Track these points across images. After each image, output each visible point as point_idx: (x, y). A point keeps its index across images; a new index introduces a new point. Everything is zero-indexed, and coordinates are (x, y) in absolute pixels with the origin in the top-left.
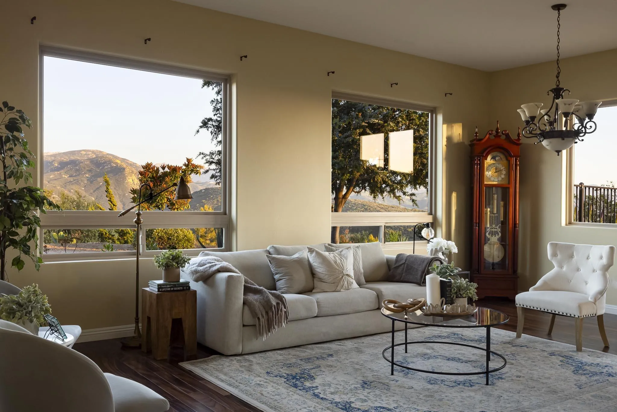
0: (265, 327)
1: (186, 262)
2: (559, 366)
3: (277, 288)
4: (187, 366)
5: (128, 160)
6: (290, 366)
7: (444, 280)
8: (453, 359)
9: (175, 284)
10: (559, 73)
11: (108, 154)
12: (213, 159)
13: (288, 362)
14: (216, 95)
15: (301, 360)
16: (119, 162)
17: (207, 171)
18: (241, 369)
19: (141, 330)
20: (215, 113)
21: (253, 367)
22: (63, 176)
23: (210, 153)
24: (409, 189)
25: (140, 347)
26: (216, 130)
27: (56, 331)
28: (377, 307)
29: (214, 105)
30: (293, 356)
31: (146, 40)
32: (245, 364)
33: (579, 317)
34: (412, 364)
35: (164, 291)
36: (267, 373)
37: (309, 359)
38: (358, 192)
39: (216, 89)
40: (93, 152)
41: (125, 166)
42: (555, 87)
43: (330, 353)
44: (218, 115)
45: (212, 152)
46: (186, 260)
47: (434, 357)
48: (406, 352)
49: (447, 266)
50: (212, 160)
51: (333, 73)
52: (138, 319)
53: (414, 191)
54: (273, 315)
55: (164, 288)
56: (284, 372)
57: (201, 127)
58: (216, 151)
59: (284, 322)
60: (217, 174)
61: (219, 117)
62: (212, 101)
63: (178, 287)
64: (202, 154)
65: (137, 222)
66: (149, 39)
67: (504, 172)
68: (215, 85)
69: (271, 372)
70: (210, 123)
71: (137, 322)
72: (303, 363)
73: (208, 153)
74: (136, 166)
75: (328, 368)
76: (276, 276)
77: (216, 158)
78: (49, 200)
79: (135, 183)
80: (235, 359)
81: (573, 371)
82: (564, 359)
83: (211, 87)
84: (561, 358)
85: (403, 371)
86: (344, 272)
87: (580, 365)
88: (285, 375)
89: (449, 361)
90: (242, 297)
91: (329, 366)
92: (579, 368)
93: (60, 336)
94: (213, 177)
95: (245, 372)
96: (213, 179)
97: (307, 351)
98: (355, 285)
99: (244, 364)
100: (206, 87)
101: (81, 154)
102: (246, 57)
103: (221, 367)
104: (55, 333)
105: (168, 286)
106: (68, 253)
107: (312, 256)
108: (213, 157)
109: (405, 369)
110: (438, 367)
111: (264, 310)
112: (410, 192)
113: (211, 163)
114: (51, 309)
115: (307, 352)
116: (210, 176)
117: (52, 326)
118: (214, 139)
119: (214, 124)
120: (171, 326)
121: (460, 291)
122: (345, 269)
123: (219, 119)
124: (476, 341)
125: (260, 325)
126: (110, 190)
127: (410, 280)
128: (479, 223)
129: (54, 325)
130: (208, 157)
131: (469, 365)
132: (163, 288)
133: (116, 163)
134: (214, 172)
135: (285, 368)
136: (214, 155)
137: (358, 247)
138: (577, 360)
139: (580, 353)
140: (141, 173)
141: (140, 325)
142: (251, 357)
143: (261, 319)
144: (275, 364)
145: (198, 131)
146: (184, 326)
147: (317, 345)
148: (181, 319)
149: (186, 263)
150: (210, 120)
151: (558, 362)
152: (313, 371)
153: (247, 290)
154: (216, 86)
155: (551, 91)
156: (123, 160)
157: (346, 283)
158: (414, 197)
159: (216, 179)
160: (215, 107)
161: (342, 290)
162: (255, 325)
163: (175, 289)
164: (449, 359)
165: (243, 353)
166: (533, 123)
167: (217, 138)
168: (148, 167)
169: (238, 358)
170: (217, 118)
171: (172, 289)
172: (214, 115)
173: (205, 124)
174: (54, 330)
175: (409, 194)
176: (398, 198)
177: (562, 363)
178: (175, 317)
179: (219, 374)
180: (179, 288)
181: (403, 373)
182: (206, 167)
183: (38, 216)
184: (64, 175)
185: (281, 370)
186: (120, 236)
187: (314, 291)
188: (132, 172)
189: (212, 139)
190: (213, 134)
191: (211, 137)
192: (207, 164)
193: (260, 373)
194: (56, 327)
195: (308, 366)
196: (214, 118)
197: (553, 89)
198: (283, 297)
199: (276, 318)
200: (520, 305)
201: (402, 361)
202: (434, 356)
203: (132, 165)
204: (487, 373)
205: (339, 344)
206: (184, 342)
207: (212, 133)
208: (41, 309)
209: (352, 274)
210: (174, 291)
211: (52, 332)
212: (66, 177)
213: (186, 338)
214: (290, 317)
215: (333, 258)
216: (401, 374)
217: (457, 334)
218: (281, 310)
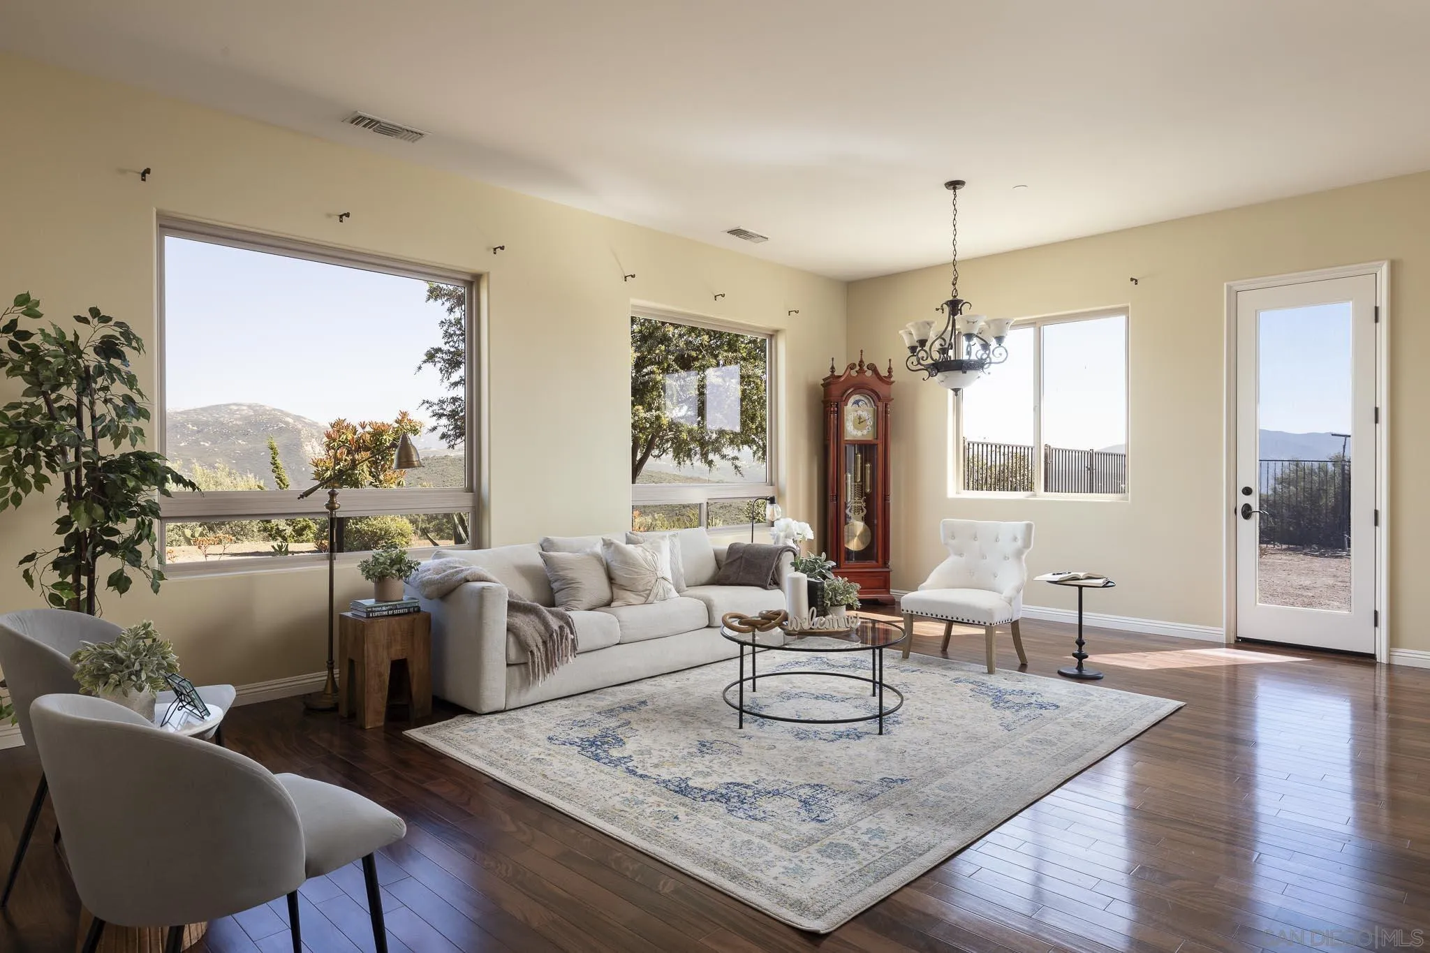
0: (542, 663)
1: (414, 567)
2: (970, 698)
3: (557, 604)
4: (416, 734)
5: (305, 419)
6: (583, 724)
7: (813, 580)
8: (824, 697)
9: (396, 605)
10: (956, 279)
11: (274, 410)
12: (445, 409)
13: (580, 718)
14: (448, 313)
15: (599, 713)
16: (290, 420)
17: (435, 429)
18: (506, 736)
19: (337, 680)
20: (446, 341)
21: (525, 730)
22: (202, 443)
23: (440, 401)
24: (729, 451)
25: (335, 708)
26: (447, 365)
27: (189, 703)
28: (707, 624)
29: (445, 328)
30: (586, 707)
31: (341, 216)
32: (513, 726)
33: (991, 624)
34: (766, 709)
35: (377, 617)
36: (549, 738)
37: (612, 710)
38: (659, 456)
39: (448, 305)
40: (250, 406)
41: (300, 426)
42: (951, 298)
43: (642, 700)
44: (451, 344)
45: (441, 399)
46: (412, 565)
47: (797, 696)
48: (754, 690)
49: (816, 559)
50: (441, 411)
51: (633, 276)
52: (332, 663)
53: (736, 453)
54: (554, 646)
55: (378, 611)
56: (577, 735)
57: (425, 362)
58: (449, 398)
59: (571, 655)
60: (449, 433)
61: (453, 346)
62: (442, 322)
63: (399, 609)
64: (427, 402)
65: (330, 506)
66: (347, 215)
67: (870, 423)
68: (446, 298)
69: (555, 738)
70: (439, 355)
71: (331, 669)
72: (603, 718)
73: (436, 401)
74: (318, 427)
75: (642, 724)
76: (556, 584)
77: (449, 408)
78: (177, 474)
79: (316, 452)
80: (496, 718)
81: (992, 705)
82: (975, 687)
83: (440, 301)
84: (971, 686)
85: (756, 721)
86: (658, 573)
87: (998, 693)
88: (577, 740)
89: (818, 701)
90: (505, 619)
91: (644, 721)
92: (999, 699)
93: (195, 711)
94: (444, 436)
95: (514, 740)
96: (445, 439)
97: (607, 697)
98: (674, 593)
99: (510, 727)
100: (432, 300)
101: (231, 410)
102: (502, 248)
103: (473, 733)
104: (187, 706)
105: (384, 608)
106: (210, 559)
107: (610, 551)
108: (445, 407)
109: (758, 718)
110: (805, 711)
111: (540, 638)
112: (732, 455)
113: (440, 416)
114: (178, 665)
115: (606, 700)
116: (440, 435)
117: (182, 694)
118: (445, 380)
119: (446, 357)
120: (389, 672)
121: (836, 597)
122: (660, 569)
123: (452, 350)
124: (849, 667)
125: (534, 662)
126: (278, 461)
127: (751, 582)
128: (837, 496)
129: (185, 692)
130: (436, 407)
131: (847, 705)
132: (375, 611)
133: (287, 423)
134: (445, 430)
135: (576, 728)
136: (446, 404)
137: (674, 535)
138: (992, 687)
139: (992, 676)
140: (328, 436)
141: (336, 671)
142: (520, 714)
143: (536, 654)
144: (558, 723)
145: (420, 368)
146: (410, 671)
147: (622, 688)
148: (405, 660)
149: (413, 570)
150: (439, 350)
151: (969, 691)
152: (619, 731)
153: (514, 607)
154: (447, 300)
155: (946, 303)
156: (297, 418)
157: (661, 591)
158: (737, 463)
159: (448, 441)
160: (447, 332)
161: (655, 601)
162: (526, 664)
163: (396, 612)
164: (817, 698)
165: (507, 709)
166: (922, 349)
167: (448, 379)
168: (339, 426)
169: (499, 716)
170: (449, 348)
171: (391, 612)
172: (445, 343)
173: (431, 356)
174: (184, 701)
175: (730, 457)
176: (710, 463)
177: (974, 693)
178: (395, 658)
179: (471, 747)
180: (401, 611)
181: (757, 723)
182: (433, 422)
183: (156, 501)
184: (204, 441)
185: (570, 732)
186: (294, 531)
187: (614, 604)
188: (312, 436)
189: (442, 380)
190: (444, 372)
191: (440, 376)
192: (435, 418)
193: (539, 740)
194: (188, 696)
195: (612, 723)
196: (446, 348)
197: (948, 301)
198: (569, 617)
199: (558, 650)
200: (908, 611)
201: (751, 705)
202: (796, 694)
203: (313, 425)
204: (881, 716)
205: (653, 683)
206: (411, 696)
207: (441, 370)
208: (160, 666)
209: (669, 576)
210: (393, 615)
211: (181, 704)
212: (207, 445)
213: (414, 688)
214: (580, 648)
215: (642, 555)
216: (754, 726)
217: (820, 658)
218: (567, 636)
